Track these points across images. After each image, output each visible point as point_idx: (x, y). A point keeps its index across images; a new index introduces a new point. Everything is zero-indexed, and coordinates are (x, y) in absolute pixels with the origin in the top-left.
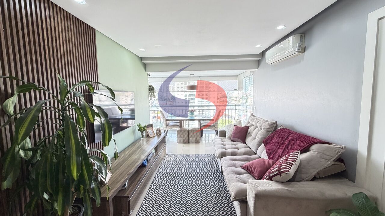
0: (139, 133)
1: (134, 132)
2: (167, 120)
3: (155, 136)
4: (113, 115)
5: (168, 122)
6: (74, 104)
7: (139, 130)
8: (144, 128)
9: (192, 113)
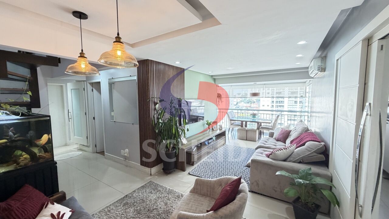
0: (207, 126)
1: (204, 125)
2: (231, 120)
3: (217, 130)
4: (194, 113)
5: (232, 122)
6: (174, 107)
7: (207, 124)
8: (210, 123)
9: (254, 116)
